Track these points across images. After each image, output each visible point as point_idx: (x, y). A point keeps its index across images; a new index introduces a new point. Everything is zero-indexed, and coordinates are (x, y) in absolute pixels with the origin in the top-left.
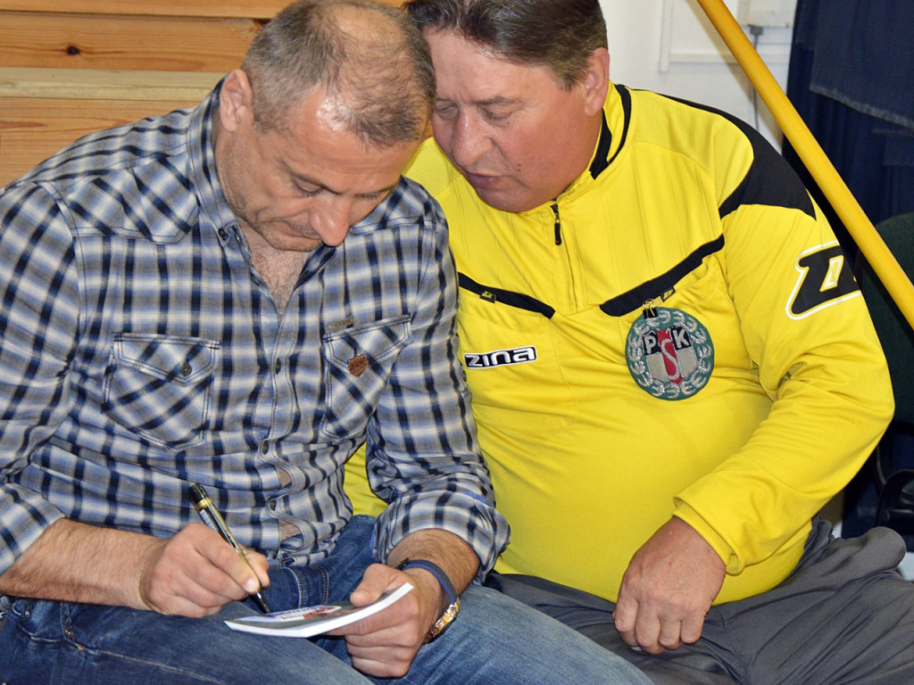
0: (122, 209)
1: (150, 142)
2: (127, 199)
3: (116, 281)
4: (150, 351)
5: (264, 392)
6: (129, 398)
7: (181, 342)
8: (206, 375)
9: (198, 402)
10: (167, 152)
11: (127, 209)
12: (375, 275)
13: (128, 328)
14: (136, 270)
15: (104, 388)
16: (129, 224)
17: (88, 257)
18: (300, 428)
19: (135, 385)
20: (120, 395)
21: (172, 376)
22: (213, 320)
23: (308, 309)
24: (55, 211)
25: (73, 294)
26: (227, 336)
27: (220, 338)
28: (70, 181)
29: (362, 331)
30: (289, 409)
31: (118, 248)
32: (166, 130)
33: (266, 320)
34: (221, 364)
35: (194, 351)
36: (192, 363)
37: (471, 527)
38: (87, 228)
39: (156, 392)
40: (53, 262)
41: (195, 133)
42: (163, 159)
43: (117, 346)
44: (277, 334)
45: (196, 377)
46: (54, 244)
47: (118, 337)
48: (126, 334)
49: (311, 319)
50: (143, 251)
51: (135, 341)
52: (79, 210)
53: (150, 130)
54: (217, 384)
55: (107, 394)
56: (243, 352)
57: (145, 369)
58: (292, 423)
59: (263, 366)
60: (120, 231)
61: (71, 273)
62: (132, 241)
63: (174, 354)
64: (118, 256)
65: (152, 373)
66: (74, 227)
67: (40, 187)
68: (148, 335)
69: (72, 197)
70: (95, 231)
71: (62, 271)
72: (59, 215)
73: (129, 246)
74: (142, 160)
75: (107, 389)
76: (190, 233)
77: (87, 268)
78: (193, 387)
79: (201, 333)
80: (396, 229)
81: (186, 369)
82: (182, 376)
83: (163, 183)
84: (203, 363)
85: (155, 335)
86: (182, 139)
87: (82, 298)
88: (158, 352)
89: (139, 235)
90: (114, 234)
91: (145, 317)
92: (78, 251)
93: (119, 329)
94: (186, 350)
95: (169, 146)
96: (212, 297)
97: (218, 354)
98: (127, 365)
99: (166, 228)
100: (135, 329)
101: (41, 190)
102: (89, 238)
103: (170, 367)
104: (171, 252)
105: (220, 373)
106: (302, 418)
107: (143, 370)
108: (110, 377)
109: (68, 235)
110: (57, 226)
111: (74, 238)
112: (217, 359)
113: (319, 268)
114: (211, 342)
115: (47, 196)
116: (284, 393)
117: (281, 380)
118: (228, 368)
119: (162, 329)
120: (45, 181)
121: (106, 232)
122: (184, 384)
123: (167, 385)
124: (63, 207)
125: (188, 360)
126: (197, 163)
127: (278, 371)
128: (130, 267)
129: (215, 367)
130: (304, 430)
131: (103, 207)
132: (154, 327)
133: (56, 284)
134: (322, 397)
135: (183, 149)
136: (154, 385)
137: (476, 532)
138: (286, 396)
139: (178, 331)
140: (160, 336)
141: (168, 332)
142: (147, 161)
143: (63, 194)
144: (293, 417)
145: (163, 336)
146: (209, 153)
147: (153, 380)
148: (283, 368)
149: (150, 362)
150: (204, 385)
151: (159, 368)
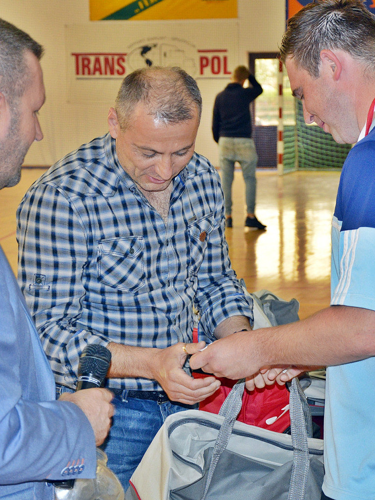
0: (86, 185)
1: (89, 155)
2: (87, 180)
3: (93, 217)
4: (114, 246)
5: (162, 256)
6: (110, 271)
7: (127, 239)
8: (140, 252)
9: (139, 265)
10: (97, 158)
11: (89, 184)
12: (199, 196)
13: (103, 237)
14: (100, 211)
15: (97, 269)
16: (91, 191)
17: (79, 208)
18: (181, 270)
19: (111, 263)
20: (105, 270)
21: (126, 255)
22: (137, 227)
23: (176, 215)
24: (57, 193)
25: (79, 227)
26: (145, 233)
27: (142, 234)
28: (59, 179)
29: (200, 221)
30: (174, 262)
31: (89, 202)
32: (94, 148)
33: (158, 223)
34: (145, 246)
35: (133, 242)
36: (133, 248)
37: (240, 308)
38: (74, 196)
39: (121, 264)
40: (66, 216)
41: (108, 147)
42: (96, 161)
43: (100, 246)
44: (165, 228)
45: (137, 254)
46: (63, 208)
47: (100, 242)
48: (103, 240)
49: (179, 219)
50: (100, 201)
51: (107, 242)
52: (67, 189)
53: (87, 149)
54: (145, 255)
55: (99, 272)
56: (152, 239)
57: (114, 254)
58: (177, 268)
59: (161, 244)
60: (88, 195)
61: (75, 218)
62: (94, 198)
63: (125, 245)
64: (90, 205)
65: (118, 255)
66: (68, 198)
67: (47, 185)
68: (112, 239)
69: (62, 185)
70: (78, 197)
71: (71, 218)
72: (60, 194)
73: (94, 200)
74: (87, 164)
75: (99, 269)
76: (117, 191)
77: (80, 213)
78: (136, 258)
79: (134, 234)
80: (201, 175)
81: (132, 251)
82: (130, 254)
83: (100, 171)
84: (138, 247)
85: (115, 238)
86: (102, 151)
87: (83, 227)
88: (118, 245)
89: (97, 194)
90: (86, 196)
91: (109, 231)
92: (73, 207)
93: (99, 239)
94: (130, 242)
95: (98, 155)
96: (135, 217)
97: (143, 242)
98: (106, 254)
99: (106, 190)
100: (106, 237)
101: (48, 186)
102: (76, 200)
103: (125, 251)
104: (111, 201)
105: (145, 250)
106: (182, 265)
107: (114, 255)
108: (99, 262)
109: (67, 202)
110: (61, 199)
111: (70, 202)
112: (143, 244)
113: (179, 196)
114: (139, 237)
115: (52, 188)
116: (171, 254)
117: (170, 249)
118: (148, 247)
119: (117, 235)
120: (48, 182)
121: (82, 196)
122: (132, 258)
123: (125, 259)
124: (60, 190)
125: (131, 247)
126: (112, 161)
127: (167, 245)
128: (96, 209)
129: (143, 247)
130: (183, 271)
131: (78, 186)
132: (114, 234)
133: (71, 224)
134: (188, 253)
135: (104, 155)
136: (120, 261)
137: (242, 309)
138: (173, 256)
139: (125, 234)
140: (117, 238)
141: (120, 236)
142: (89, 164)
143: (58, 184)
144: (178, 265)
145: (119, 238)
146: (116, 156)
147: (118, 259)
148: (169, 243)
149: (116, 250)
150: (140, 257)
151: (120, 253)
